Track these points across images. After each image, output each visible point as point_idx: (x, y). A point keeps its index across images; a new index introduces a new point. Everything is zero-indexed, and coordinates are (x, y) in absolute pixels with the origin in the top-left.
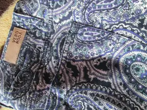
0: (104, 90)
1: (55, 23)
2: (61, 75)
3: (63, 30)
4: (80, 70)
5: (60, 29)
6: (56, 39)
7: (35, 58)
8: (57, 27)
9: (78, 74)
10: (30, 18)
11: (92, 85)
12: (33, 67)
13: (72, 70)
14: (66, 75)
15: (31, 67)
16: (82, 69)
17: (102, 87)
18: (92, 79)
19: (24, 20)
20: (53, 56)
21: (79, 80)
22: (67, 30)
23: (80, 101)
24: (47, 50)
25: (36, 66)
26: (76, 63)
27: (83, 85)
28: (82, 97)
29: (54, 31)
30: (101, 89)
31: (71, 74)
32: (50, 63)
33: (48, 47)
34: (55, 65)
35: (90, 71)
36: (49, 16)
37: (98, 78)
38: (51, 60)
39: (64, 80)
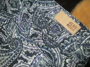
0: (9, 63)
1: (67, 58)
2: (32, 45)
3: (58, 60)
4: (28, 58)
5: (61, 59)
6: (55, 52)
7: (51, 33)
8: (63, 57)
9: (26, 55)
10: (81, 43)
11: (16, 58)
12: (46, 30)
13: (31, 53)
14: (30, 48)
15: (46, 29)
16: (27, 59)
17: (11, 63)
18: (18, 60)
19: (83, 38)
20: (45, 45)
21: (22, 53)
22: (57, 63)
23: (14, 46)
24: (52, 43)
25: (46, 32)
26: (33, 58)
27: (19, 53)
28: (15, 49)
29: (62, 54)
30: (10, 61)
31: (29, 51)
32: (42, 41)
33: (53, 44)
34: (40, 43)
35: (23, 63)
36: (75, 58)
37: (16, 64)
38: (44, 43)
39: (29, 45)
